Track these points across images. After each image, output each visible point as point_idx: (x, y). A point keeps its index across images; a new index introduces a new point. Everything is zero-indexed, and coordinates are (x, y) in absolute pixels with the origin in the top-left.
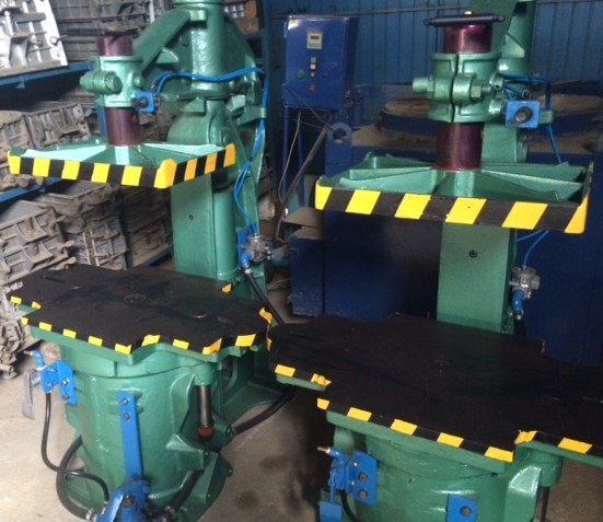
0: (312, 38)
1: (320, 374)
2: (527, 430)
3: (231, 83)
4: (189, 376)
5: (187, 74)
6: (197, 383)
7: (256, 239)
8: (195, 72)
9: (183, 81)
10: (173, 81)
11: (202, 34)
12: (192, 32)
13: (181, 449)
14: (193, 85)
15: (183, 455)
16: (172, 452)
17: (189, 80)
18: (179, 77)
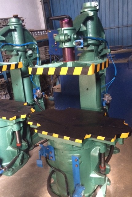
0: (55, 35)
1: (39, 123)
2: (88, 134)
3: (26, 47)
4: (11, 128)
5: (12, 44)
6: (14, 130)
7: (38, 91)
8: (14, 44)
9: (10, 46)
10: (7, 46)
11: (16, 33)
12: (13, 33)
13: (11, 150)
14: (14, 47)
15: (12, 152)
16: (9, 151)
17: (13, 46)
18: (9, 45)
